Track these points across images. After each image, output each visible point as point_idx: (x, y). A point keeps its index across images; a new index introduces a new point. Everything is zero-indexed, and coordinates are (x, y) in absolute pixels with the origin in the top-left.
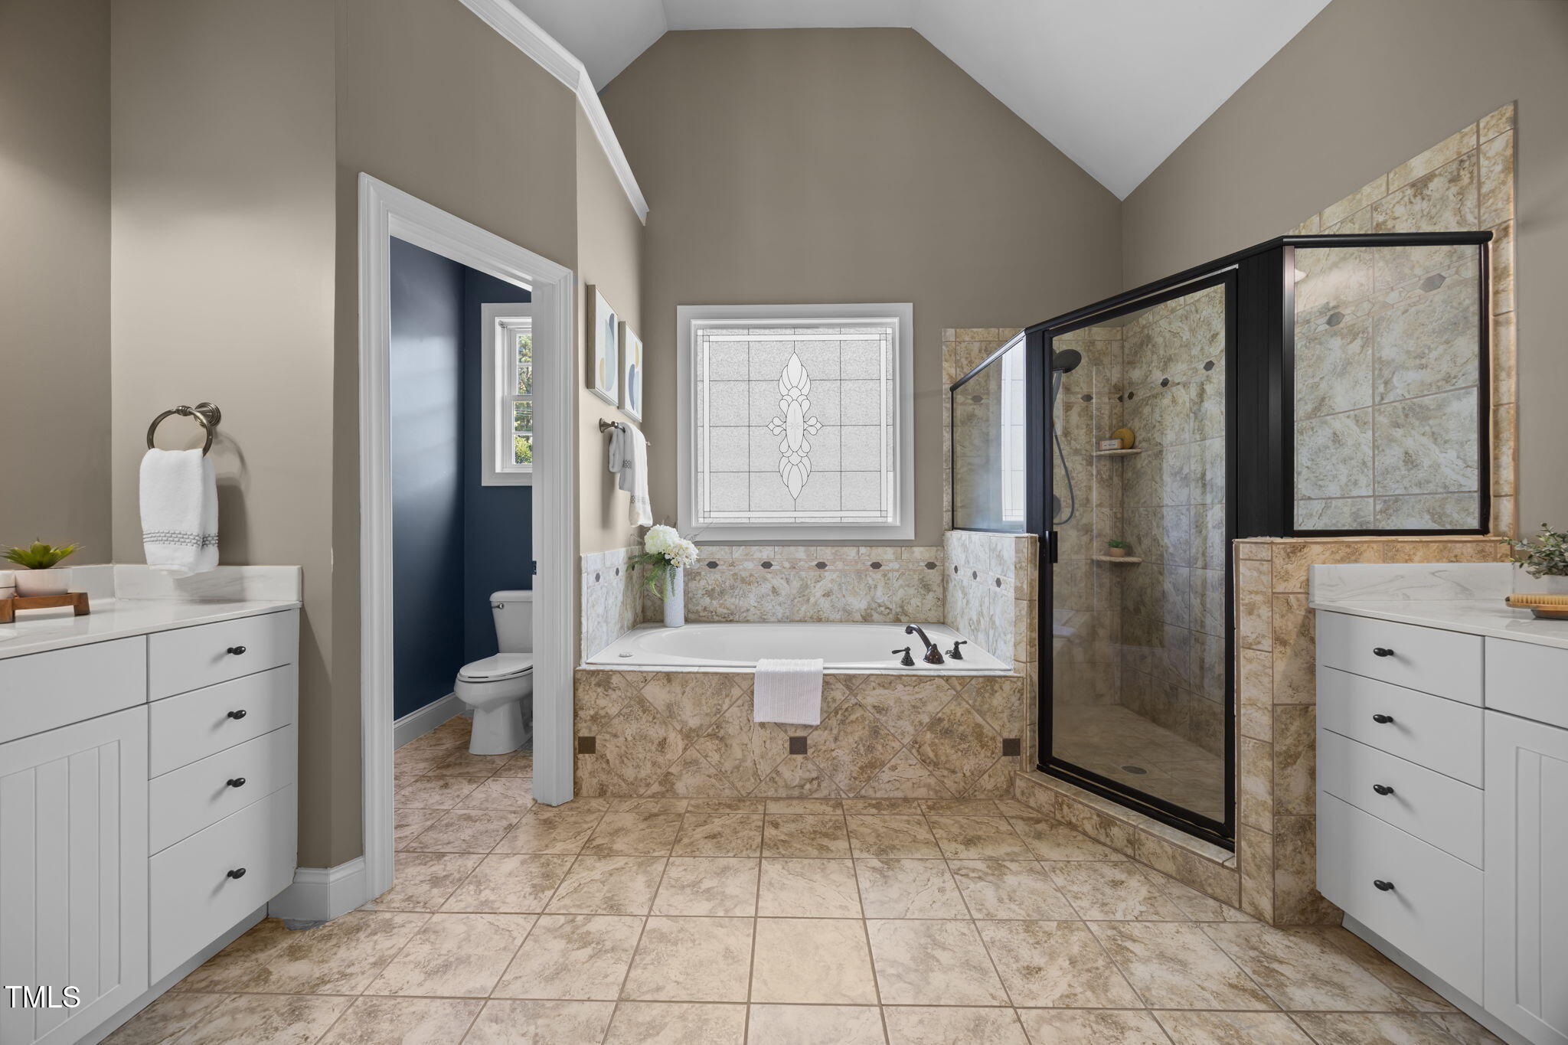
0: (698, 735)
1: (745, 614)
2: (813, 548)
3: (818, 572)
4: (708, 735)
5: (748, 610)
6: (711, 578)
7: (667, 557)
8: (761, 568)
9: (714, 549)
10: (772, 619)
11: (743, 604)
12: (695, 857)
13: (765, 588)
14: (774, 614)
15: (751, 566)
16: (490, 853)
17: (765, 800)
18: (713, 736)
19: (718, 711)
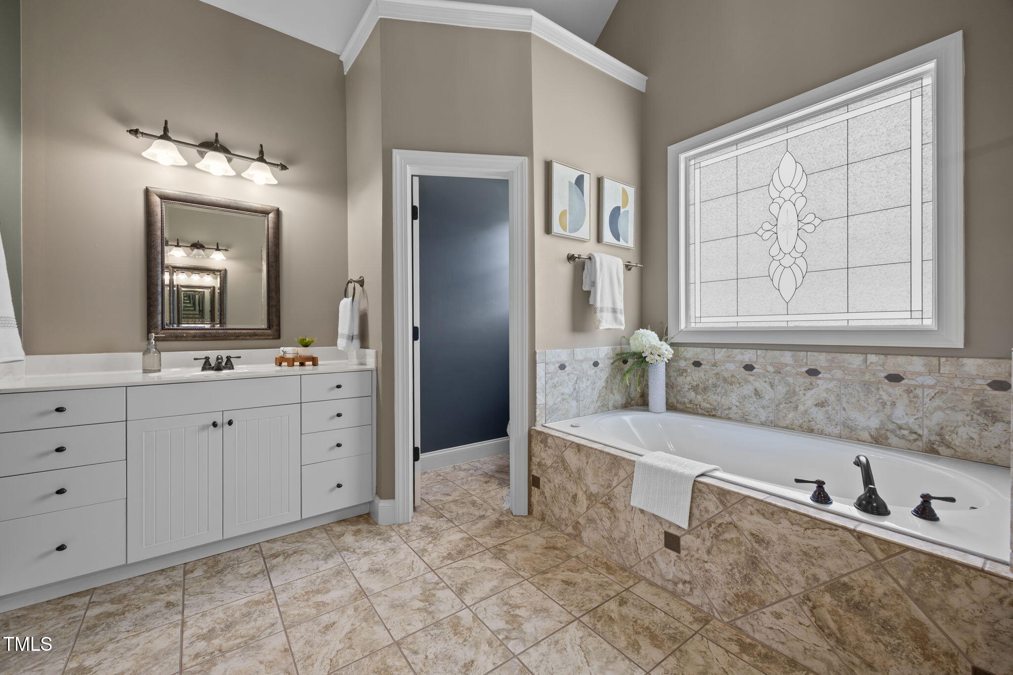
0: (596, 500)
1: (726, 412)
2: (803, 354)
3: (809, 379)
4: (603, 503)
5: (730, 408)
6: (696, 376)
7: (644, 355)
8: (743, 370)
9: (698, 350)
10: (755, 420)
11: (725, 401)
12: (538, 589)
13: (747, 390)
14: (756, 416)
15: (732, 368)
16: (457, 526)
17: (639, 579)
18: (606, 505)
19: (609, 486)
